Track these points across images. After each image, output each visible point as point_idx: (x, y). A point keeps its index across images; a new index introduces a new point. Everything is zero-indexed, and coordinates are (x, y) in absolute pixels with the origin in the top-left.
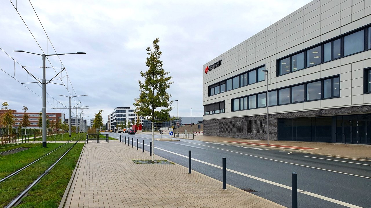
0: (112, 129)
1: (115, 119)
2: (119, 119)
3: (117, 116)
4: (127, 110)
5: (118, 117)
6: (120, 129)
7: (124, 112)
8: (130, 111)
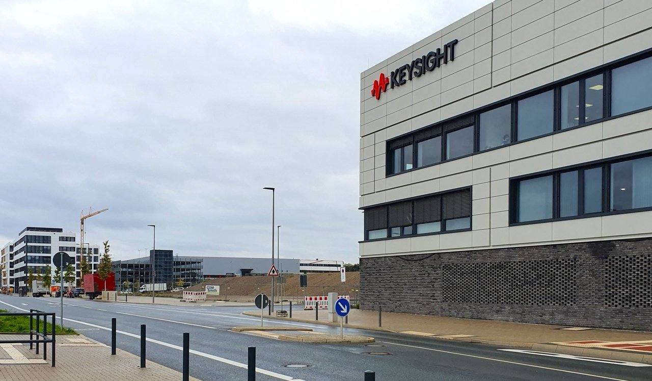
0: (12, 285)
1: (21, 260)
2: (33, 260)
3: (26, 252)
4: (54, 237)
5: (28, 254)
6: (41, 287)
7: (47, 240)
8: (62, 239)
